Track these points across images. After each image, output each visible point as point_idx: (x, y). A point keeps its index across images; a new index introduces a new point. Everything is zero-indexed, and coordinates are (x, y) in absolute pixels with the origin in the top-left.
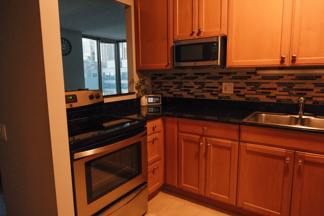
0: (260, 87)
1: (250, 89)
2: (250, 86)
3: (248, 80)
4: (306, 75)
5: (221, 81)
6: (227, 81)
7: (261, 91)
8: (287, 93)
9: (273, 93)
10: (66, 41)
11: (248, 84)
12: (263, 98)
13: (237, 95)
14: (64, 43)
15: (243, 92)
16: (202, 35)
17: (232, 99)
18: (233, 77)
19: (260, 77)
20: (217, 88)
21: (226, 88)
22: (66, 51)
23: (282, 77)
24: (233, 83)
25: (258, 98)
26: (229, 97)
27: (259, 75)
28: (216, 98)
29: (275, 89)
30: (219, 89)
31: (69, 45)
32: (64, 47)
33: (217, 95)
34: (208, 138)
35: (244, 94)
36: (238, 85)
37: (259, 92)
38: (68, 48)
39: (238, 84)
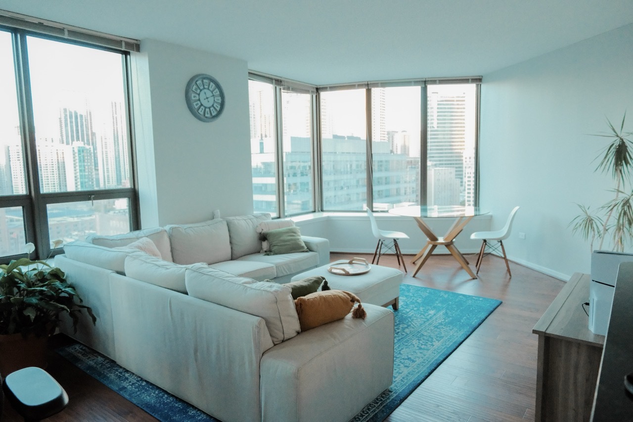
10: (212, 84)
14: (208, 89)
22: (211, 109)
31: (218, 93)
32: (207, 98)
38: (216, 102)
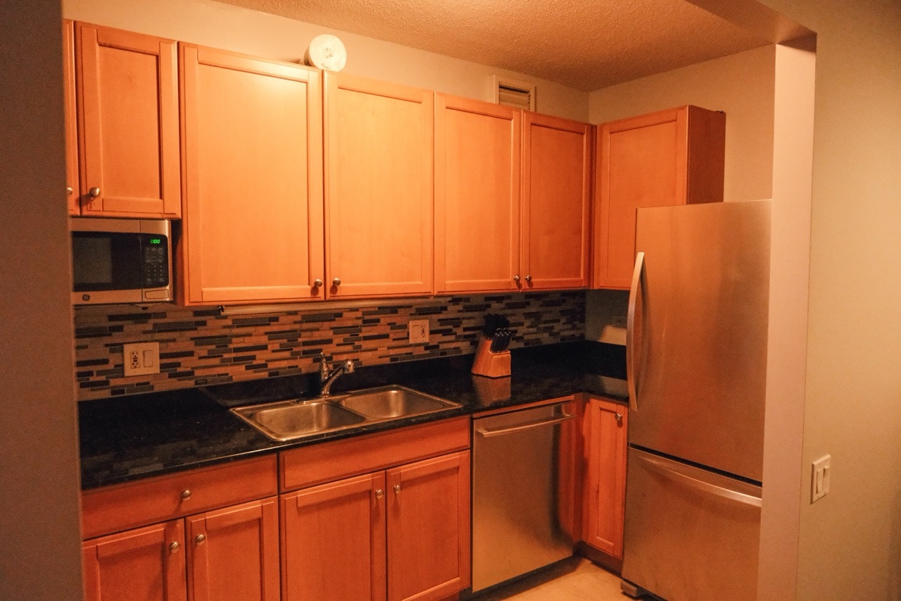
0: (231, 346)
1: (205, 353)
2: (205, 347)
3: (202, 332)
4: (318, 313)
5: (117, 341)
6: (138, 340)
7: (234, 355)
8: (287, 354)
9: (261, 357)
11: (199, 341)
12: (239, 373)
13: (170, 376)
15: (186, 364)
16: (96, 207)
17: (157, 389)
18: (155, 325)
19: (229, 322)
20: (106, 362)
21: (135, 360)
23: (276, 319)
24: (158, 344)
25: (227, 374)
26: (148, 383)
27: (226, 317)
28: (105, 394)
29: (264, 347)
30: (110, 366)
33: (106, 383)
34: (193, 520)
35: (189, 369)
36: (172, 348)
37: (229, 360)
39: (172, 344)
